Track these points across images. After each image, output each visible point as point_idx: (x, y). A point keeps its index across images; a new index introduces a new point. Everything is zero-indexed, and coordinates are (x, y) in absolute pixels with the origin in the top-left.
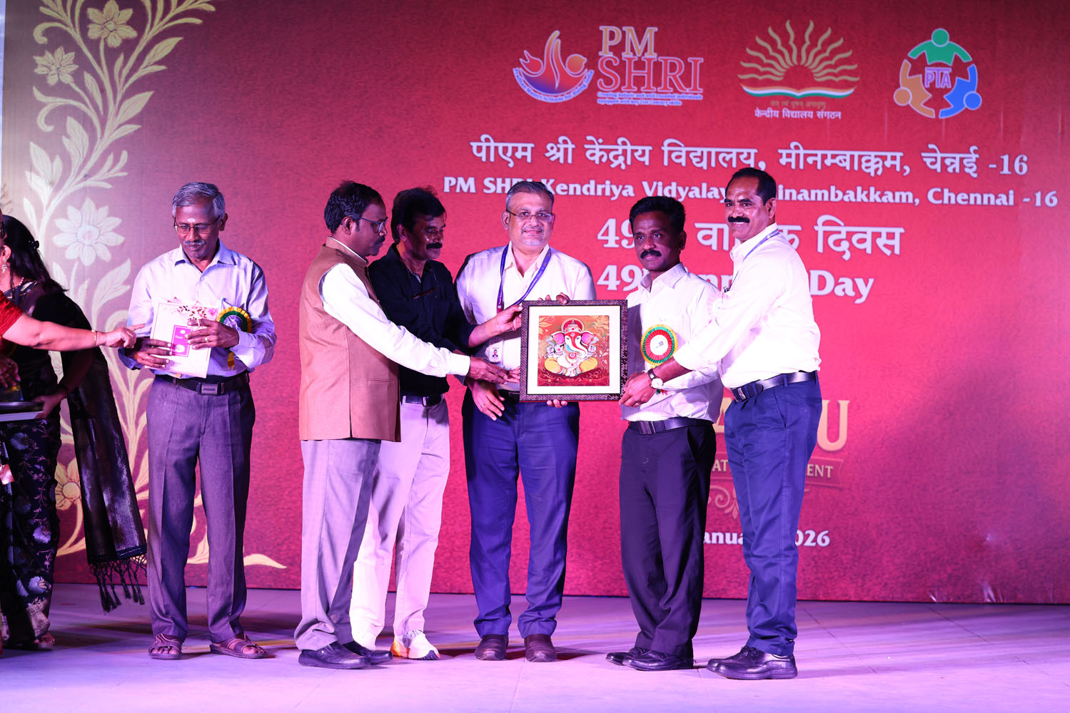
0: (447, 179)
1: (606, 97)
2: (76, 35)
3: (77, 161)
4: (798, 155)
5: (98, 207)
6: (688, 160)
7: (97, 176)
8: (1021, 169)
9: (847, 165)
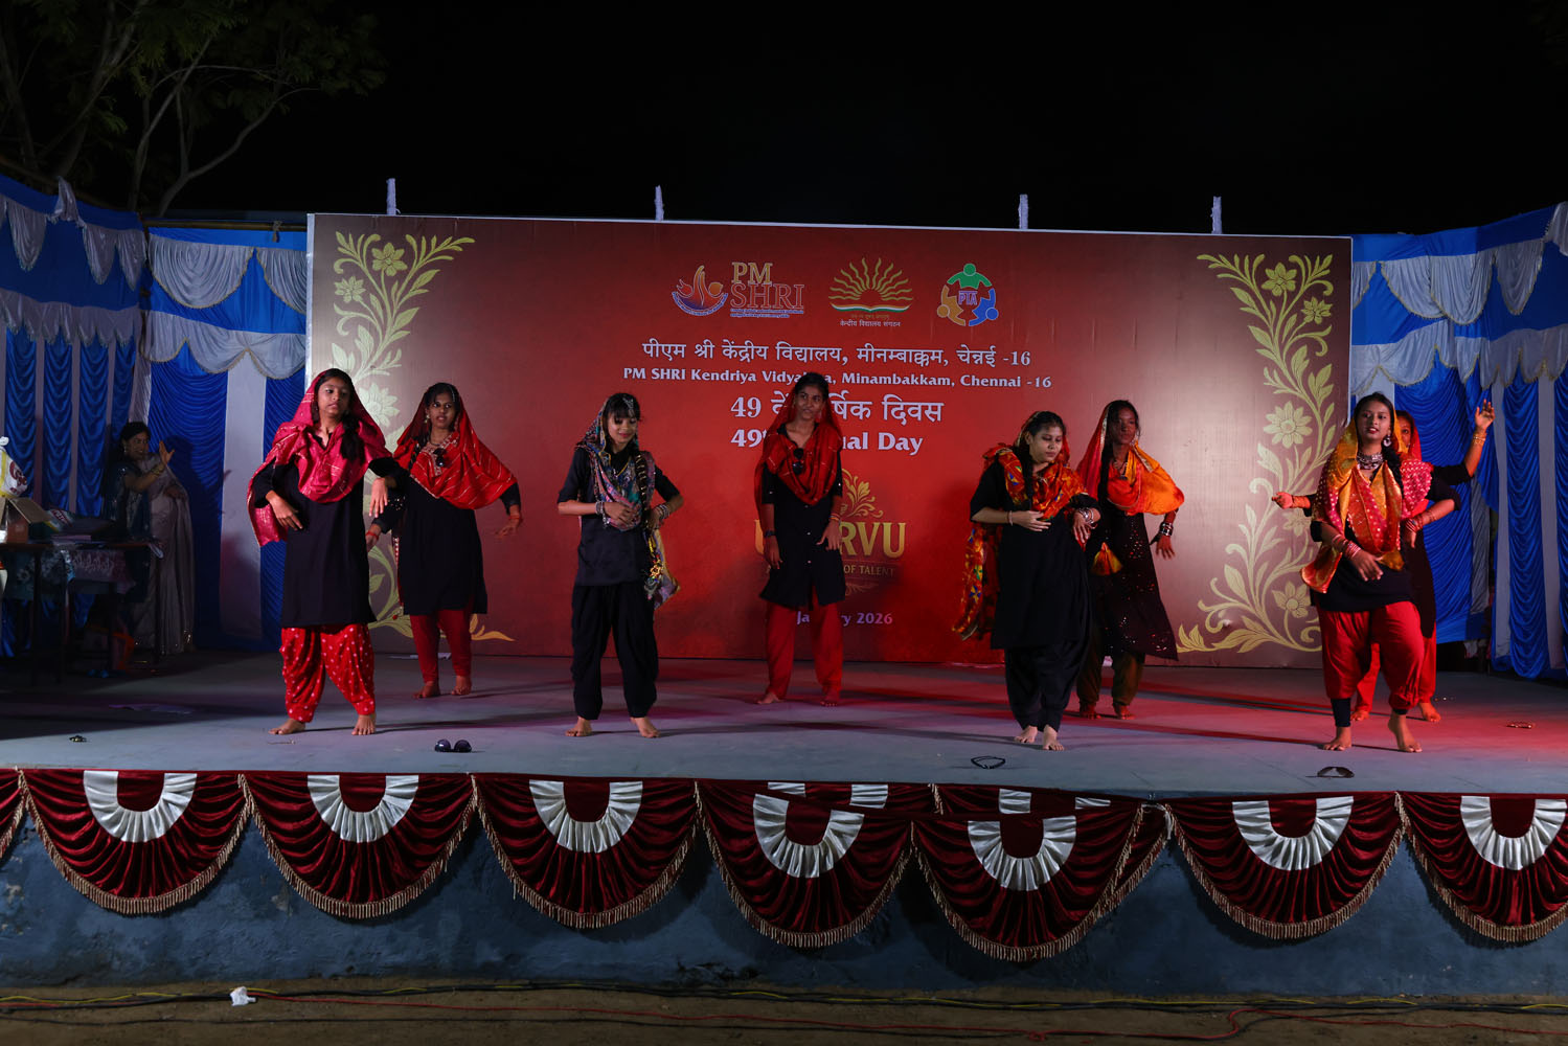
0: (626, 369)
1: (736, 313)
2: (364, 268)
3: (365, 356)
4: (870, 352)
5: (381, 389)
6: (793, 353)
7: (381, 367)
8: (1025, 361)
9: (904, 359)
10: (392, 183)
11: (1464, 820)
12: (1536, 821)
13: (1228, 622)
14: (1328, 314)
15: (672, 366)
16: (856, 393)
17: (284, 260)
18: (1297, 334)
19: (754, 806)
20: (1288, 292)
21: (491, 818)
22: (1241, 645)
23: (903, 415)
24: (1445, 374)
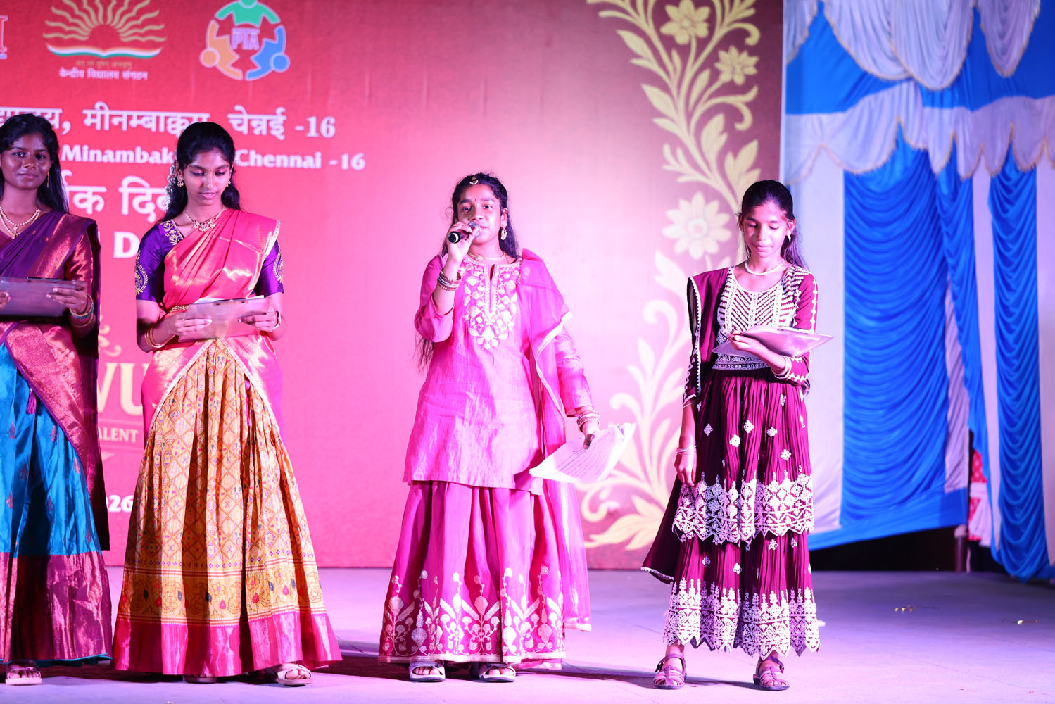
4: (103, 117)
8: (328, 131)
9: (153, 126)
13: (614, 505)
14: (752, 71)
16: (83, 174)
18: (711, 97)
20: (698, 39)
22: (633, 537)
23: (150, 207)
24: (910, 157)
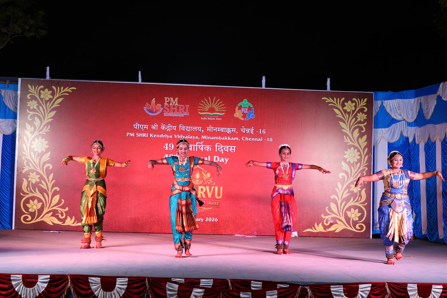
0: (127, 133)
1: (166, 114)
2: (38, 97)
3: (37, 128)
4: (211, 129)
5: (42, 139)
6: (185, 129)
7: (42, 131)
8: (264, 133)
9: (223, 131)
10: (48, 68)
11: (408, 292)
12: (432, 292)
13: (332, 222)
14: (365, 118)
15: (143, 132)
16: (206, 142)
17: (10, 94)
18: (355, 124)
19: (167, 287)
20: (352, 110)
21: (75, 290)
22: (336, 229)
23: (222, 150)
24: (404, 139)
